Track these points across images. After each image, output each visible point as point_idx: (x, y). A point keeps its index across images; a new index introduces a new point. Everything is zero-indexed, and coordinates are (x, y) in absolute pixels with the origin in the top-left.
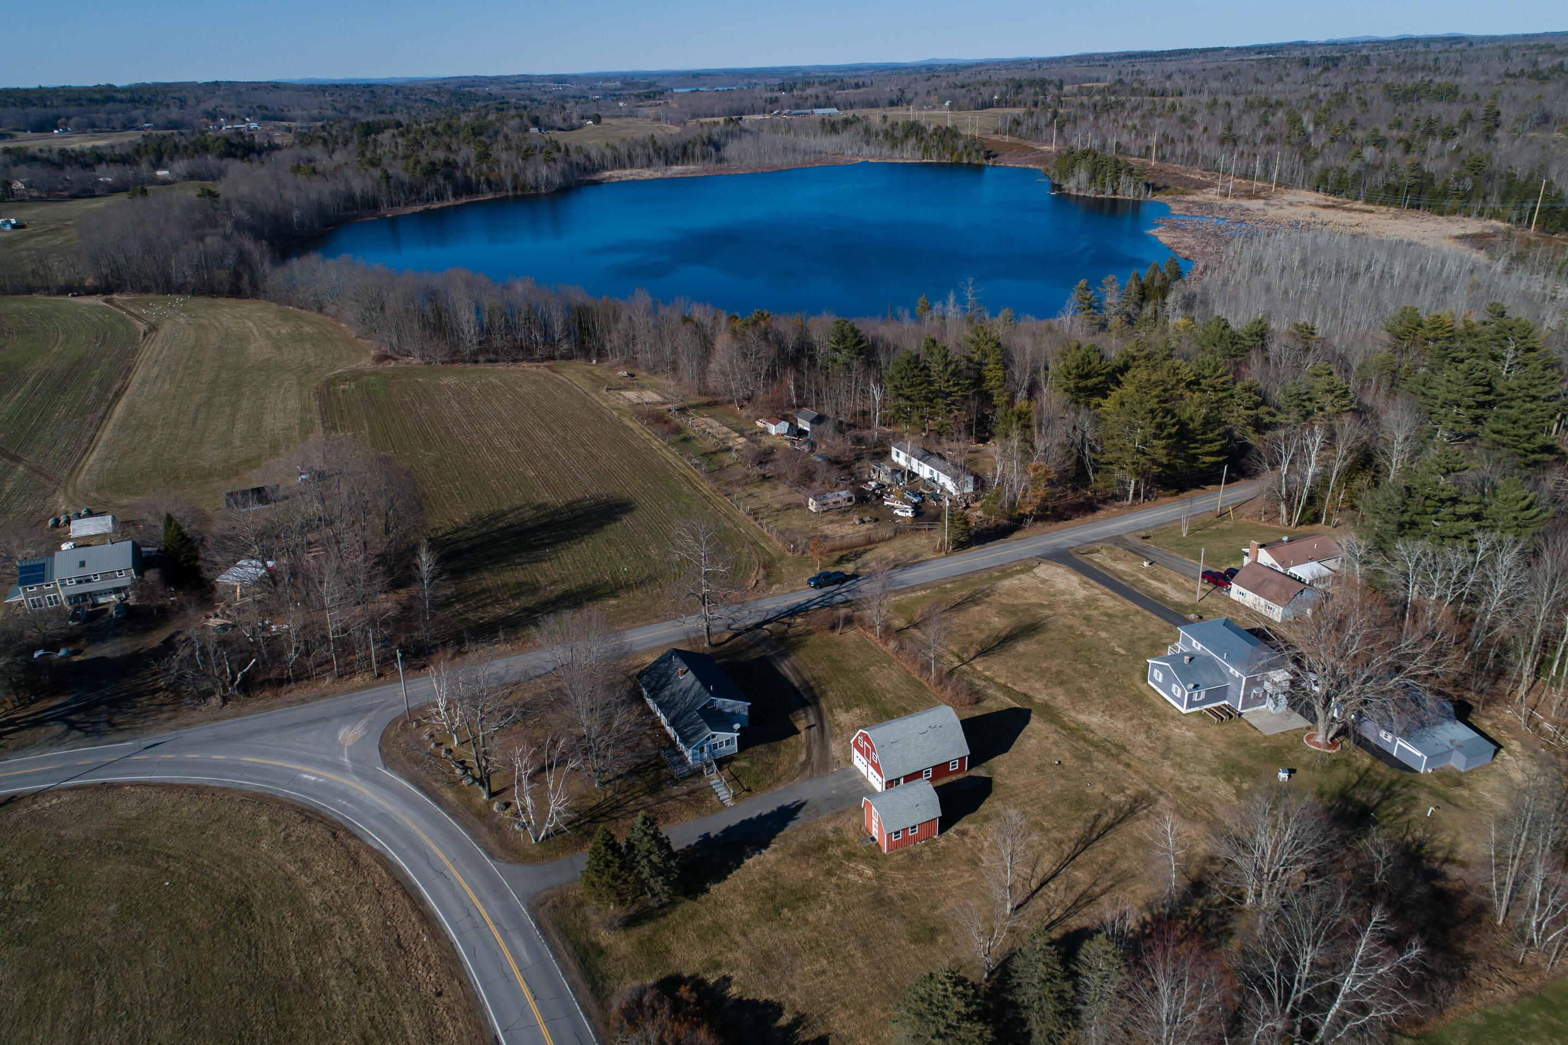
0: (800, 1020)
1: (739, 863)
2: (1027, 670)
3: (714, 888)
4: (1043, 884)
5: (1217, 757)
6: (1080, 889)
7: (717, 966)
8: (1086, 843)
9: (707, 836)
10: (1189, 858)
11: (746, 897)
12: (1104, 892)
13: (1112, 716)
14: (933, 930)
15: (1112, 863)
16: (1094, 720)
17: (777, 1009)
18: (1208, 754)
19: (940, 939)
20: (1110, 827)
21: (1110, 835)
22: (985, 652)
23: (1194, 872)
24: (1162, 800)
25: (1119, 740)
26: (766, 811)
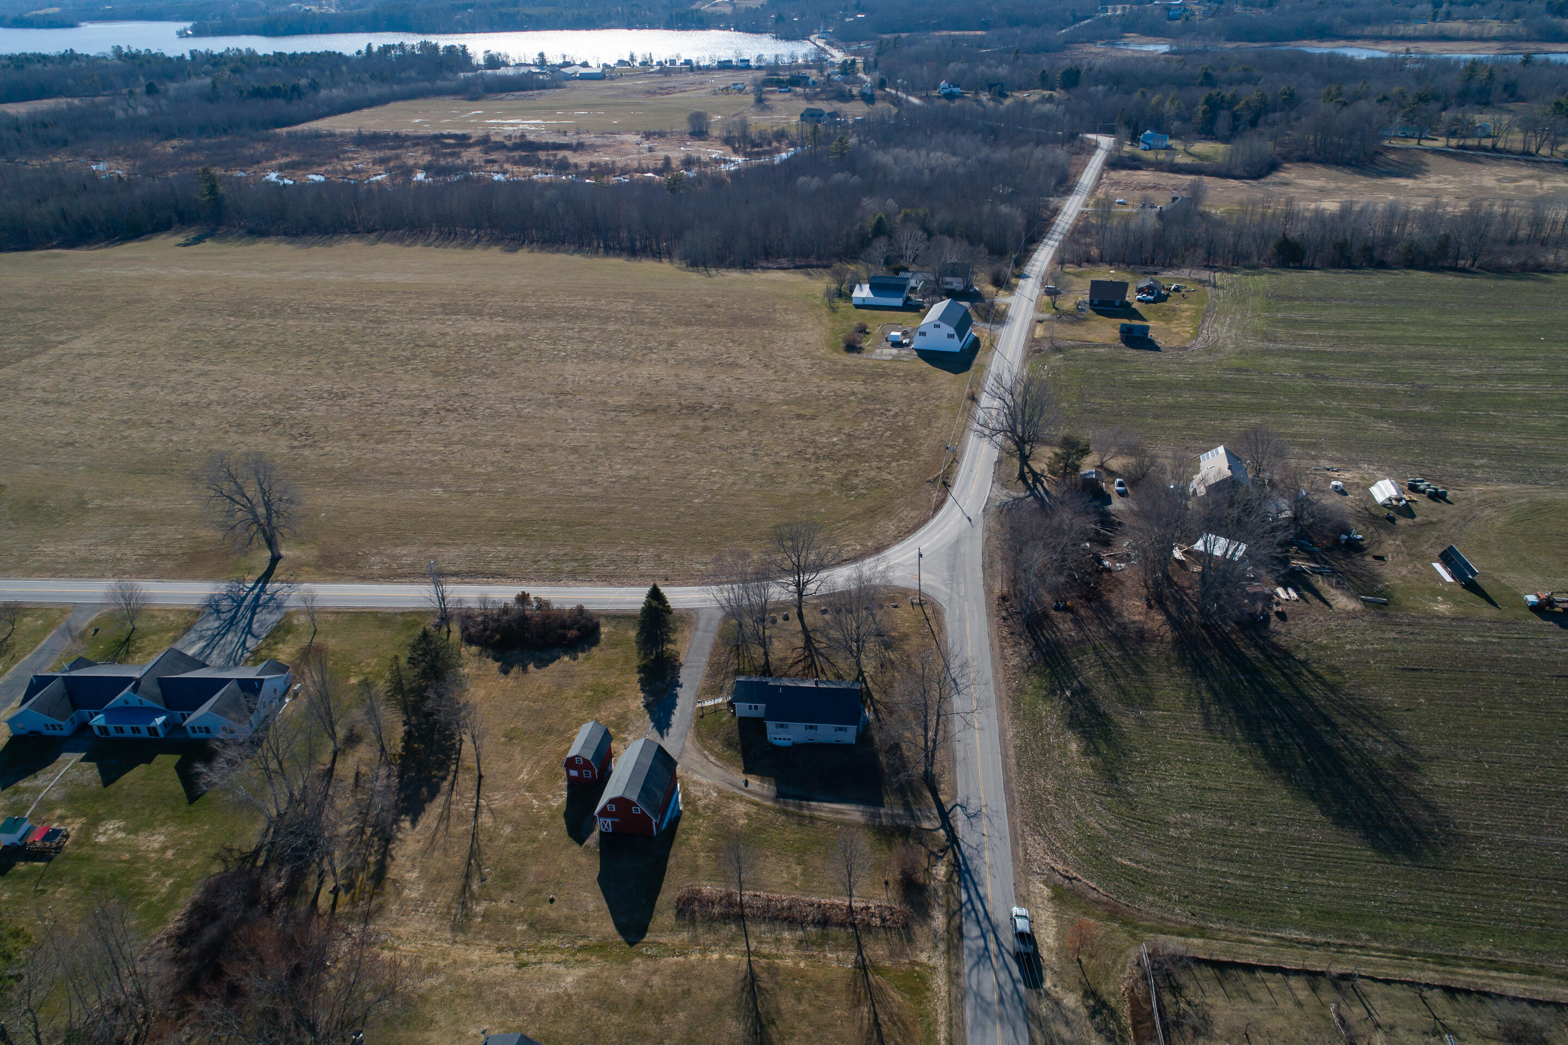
0: (525, 670)
1: (643, 690)
2: (687, 993)
3: (638, 676)
4: (478, 806)
5: (432, 1021)
6: (453, 820)
7: (587, 659)
8: (474, 853)
9: (681, 686)
10: (399, 893)
11: (616, 684)
12: (437, 828)
13: (557, 997)
14: (511, 739)
15: (445, 850)
16: (569, 979)
17: (537, 667)
18: (440, 1016)
19: (503, 739)
20: (468, 876)
21: (463, 868)
22: (751, 984)
23: (389, 888)
24: (448, 935)
25: (531, 972)
26: (673, 718)
